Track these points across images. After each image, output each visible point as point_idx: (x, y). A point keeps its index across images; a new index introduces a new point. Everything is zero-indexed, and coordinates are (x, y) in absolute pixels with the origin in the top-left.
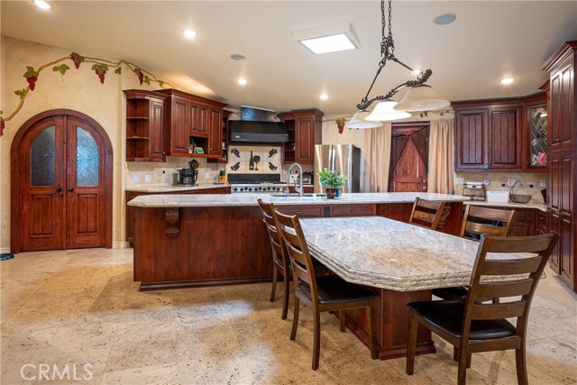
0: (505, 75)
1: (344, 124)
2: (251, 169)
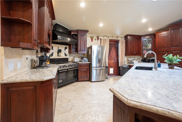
0: (150, 28)
1: (93, 38)
2: (58, 56)
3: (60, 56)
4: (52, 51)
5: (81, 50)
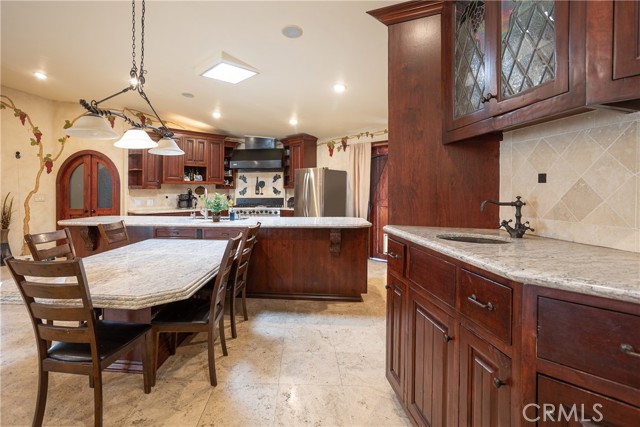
1: (334, 147)
2: (258, 194)
3: (262, 194)
4: (245, 185)
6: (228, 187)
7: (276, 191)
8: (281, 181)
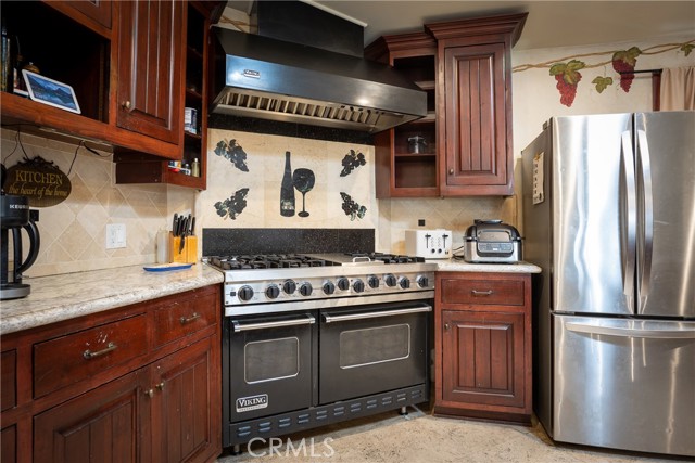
1: (579, 77)
2: (288, 213)
3: (304, 214)
4: (238, 180)
5: (466, 167)
6: (177, 179)
7: (350, 206)
8: (365, 176)
